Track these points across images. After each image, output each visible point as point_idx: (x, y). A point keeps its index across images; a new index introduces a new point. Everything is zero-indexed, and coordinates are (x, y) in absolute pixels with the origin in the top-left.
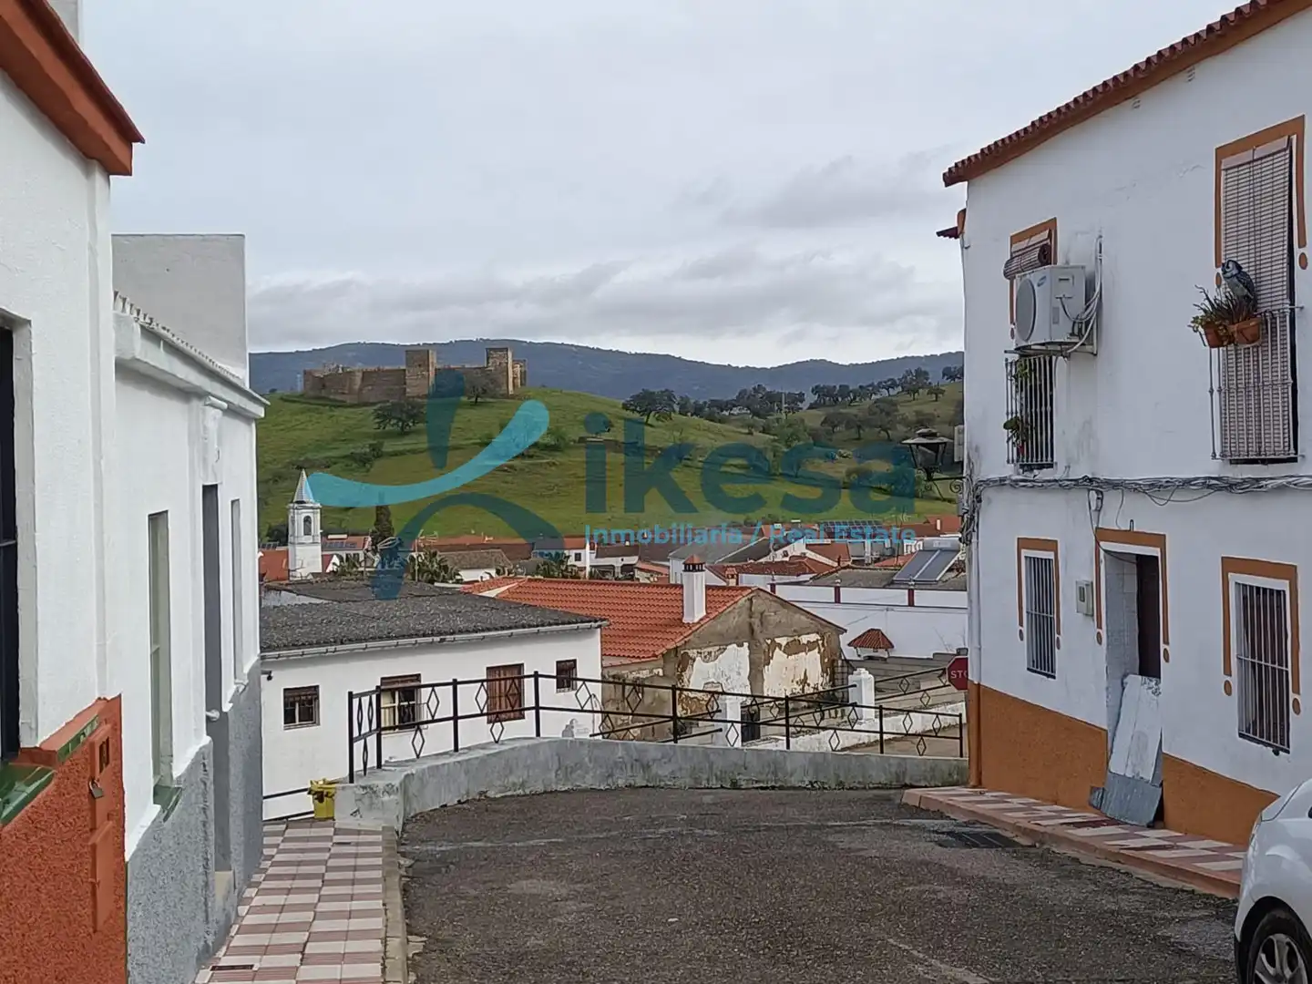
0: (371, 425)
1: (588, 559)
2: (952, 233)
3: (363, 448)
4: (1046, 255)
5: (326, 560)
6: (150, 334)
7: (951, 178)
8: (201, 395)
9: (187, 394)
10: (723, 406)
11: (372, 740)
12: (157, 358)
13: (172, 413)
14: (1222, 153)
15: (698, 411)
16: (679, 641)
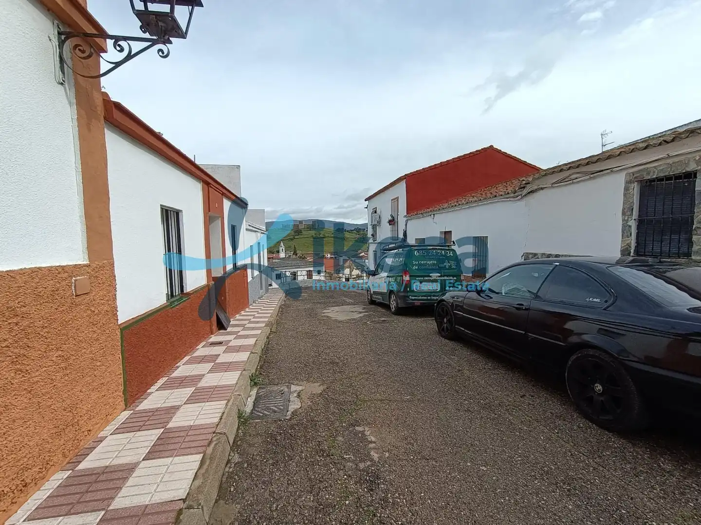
0: (293, 234)
1: (329, 256)
2: (366, 208)
3: (292, 237)
4: (376, 212)
5: (286, 256)
6: (249, 225)
7: (366, 200)
8: (257, 231)
9: (256, 231)
10: (352, 231)
11: (285, 278)
12: (251, 228)
13: (254, 234)
14: (392, 200)
15: (348, 231)
16: (339, 268)
